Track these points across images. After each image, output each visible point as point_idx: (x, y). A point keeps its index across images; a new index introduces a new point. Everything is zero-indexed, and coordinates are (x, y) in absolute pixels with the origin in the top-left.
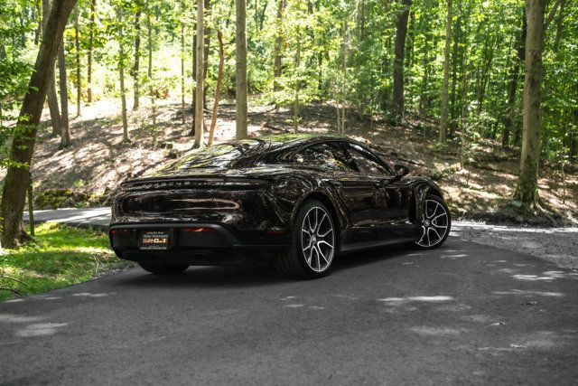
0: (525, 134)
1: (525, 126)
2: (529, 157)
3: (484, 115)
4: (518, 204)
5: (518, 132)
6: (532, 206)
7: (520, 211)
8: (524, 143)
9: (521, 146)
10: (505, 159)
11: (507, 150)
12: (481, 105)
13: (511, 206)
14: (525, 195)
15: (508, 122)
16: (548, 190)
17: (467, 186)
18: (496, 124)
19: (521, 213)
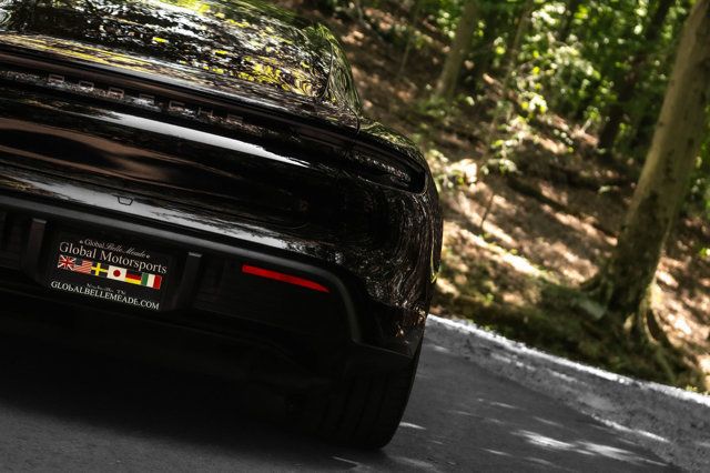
0: (659, 135)
1: (666, 113)
2: (654, 197)
3: (567, 54)
4: (596, 311)
5: (646, 123)
6: (628, 324)
7: (595, 329)
8: (652, 158)
9: (641, 161)
10: (592, 185)
11: (606, 161)
12: (571, 18)
13: (577, 311)
14: (620, 292)
15: (625, 89)
16: (677, 292)
17: (478, 231)
18: (595, 84)
19: (596, 337)
